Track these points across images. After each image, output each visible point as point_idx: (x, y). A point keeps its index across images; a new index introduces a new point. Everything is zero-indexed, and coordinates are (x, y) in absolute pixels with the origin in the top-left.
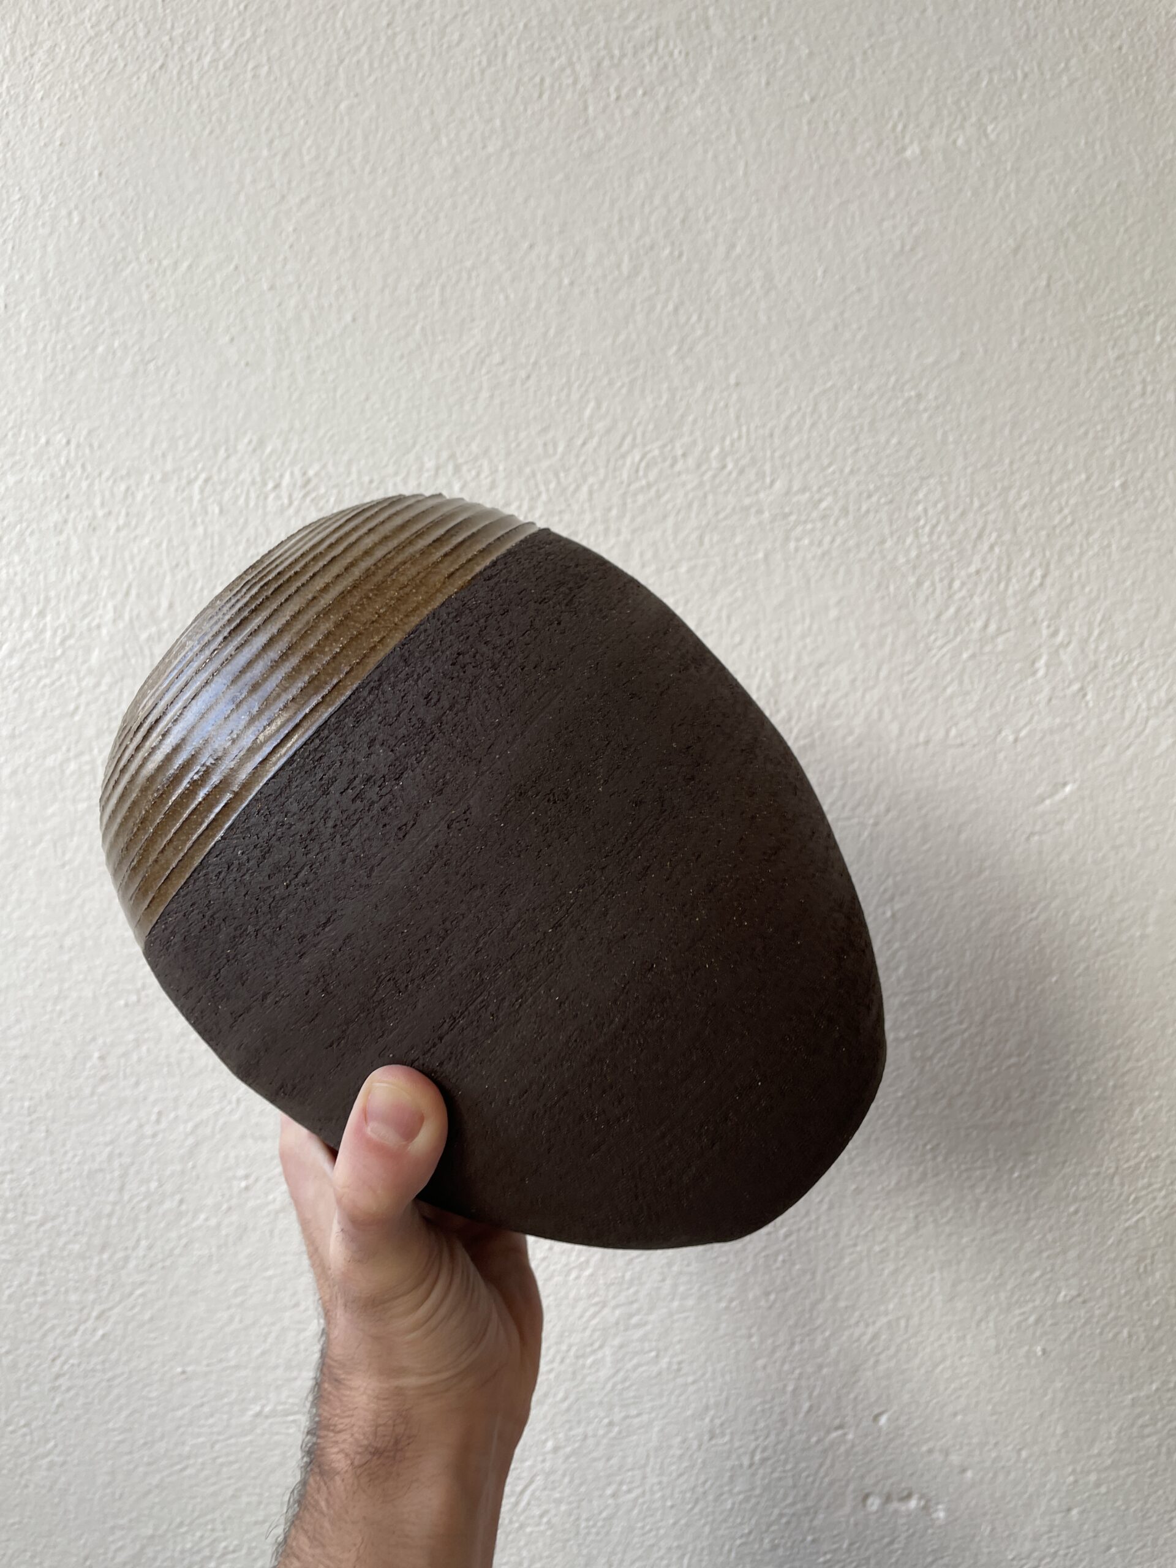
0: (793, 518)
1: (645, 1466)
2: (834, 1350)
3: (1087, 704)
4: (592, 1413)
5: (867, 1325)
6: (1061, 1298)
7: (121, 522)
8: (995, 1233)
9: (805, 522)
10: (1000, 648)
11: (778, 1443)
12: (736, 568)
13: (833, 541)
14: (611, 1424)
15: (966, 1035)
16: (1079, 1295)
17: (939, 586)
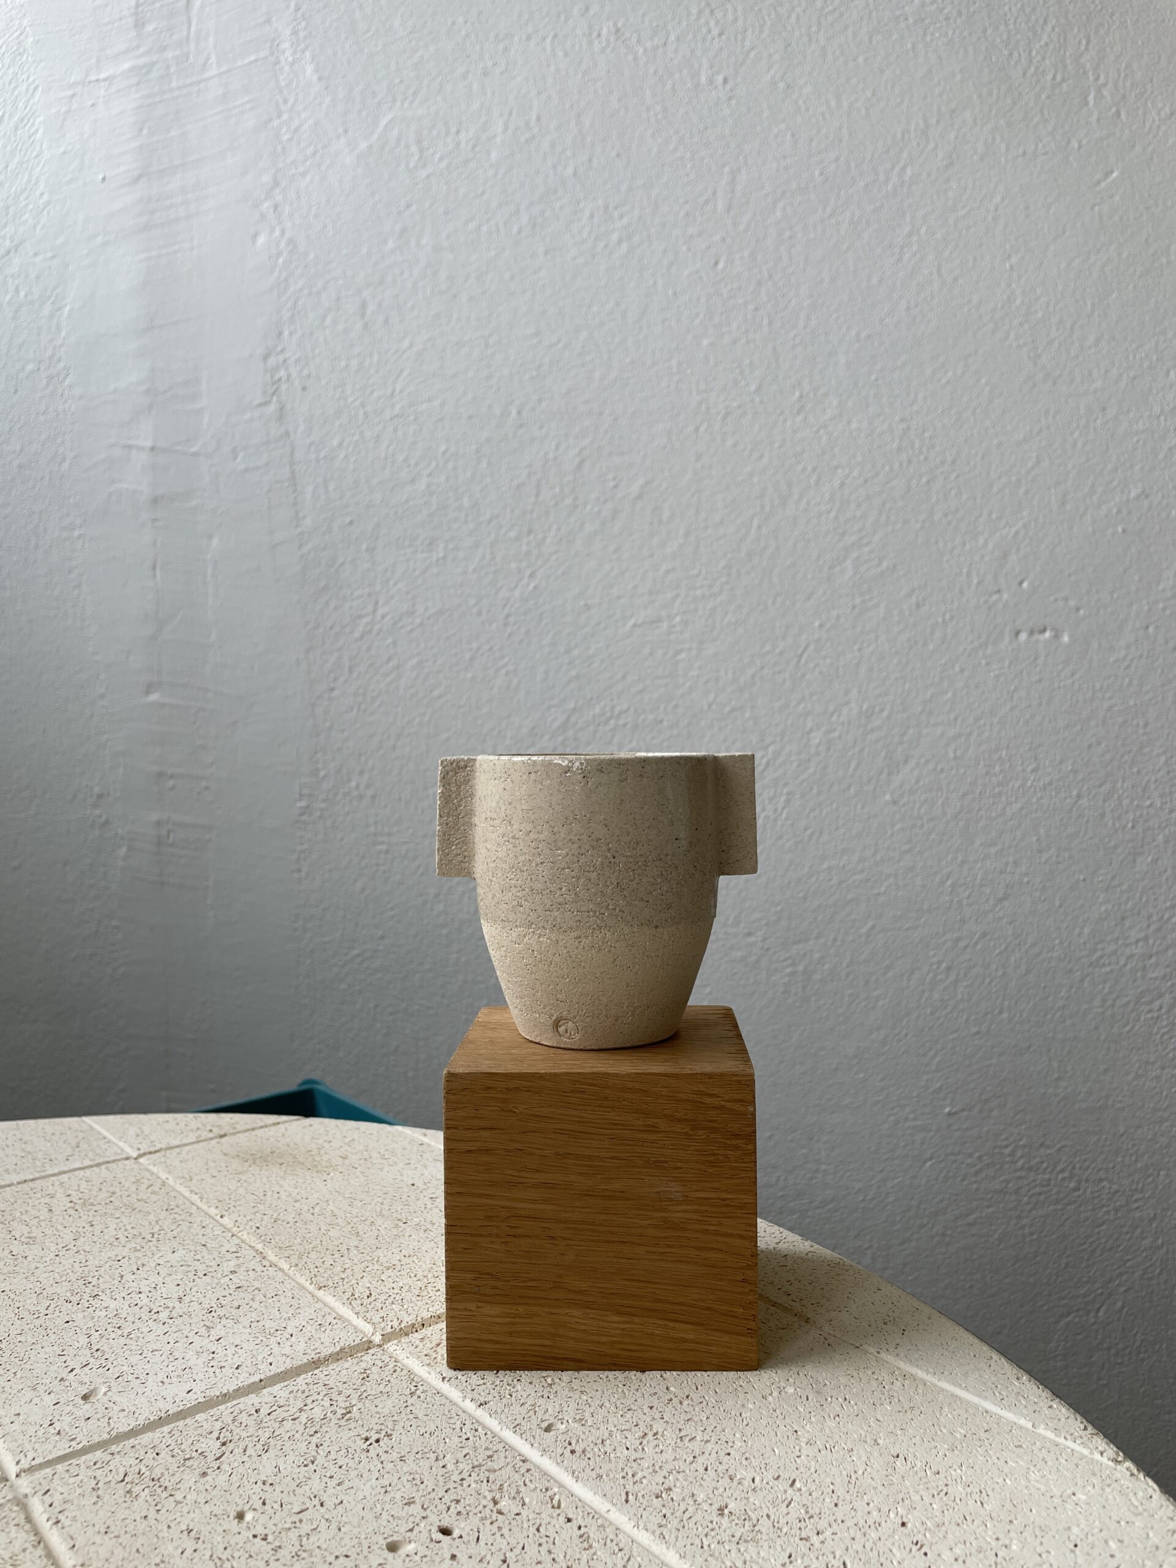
5: (1011, 528)
8: (1088, 460)
11: (959, 605)
13: (954, 33)
15: (1062, 339)
17: (1023, 55)
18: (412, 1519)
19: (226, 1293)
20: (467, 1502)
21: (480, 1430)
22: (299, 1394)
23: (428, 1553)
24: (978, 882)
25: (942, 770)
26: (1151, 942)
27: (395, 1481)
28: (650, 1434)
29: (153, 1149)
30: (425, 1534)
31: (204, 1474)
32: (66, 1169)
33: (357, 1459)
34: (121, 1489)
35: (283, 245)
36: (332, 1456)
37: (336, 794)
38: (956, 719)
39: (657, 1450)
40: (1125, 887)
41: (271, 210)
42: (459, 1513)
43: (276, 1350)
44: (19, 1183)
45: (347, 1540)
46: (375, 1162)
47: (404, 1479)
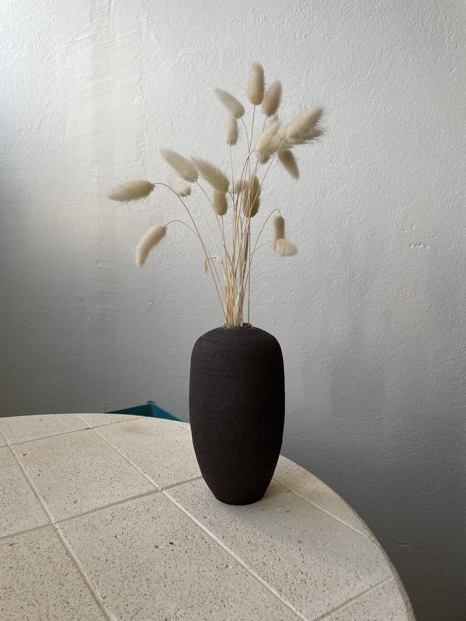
0: (383, 11)
1: (358, 243)
2: (401, 213)
3: (458, 48)
4: (344, 233)
5: (409, 206)
6: (456, 194)
7: (223, 34)
8: (440, 180)
9: (387, 12)
10: (436, 37)
11: (389, 235)
12: (370, 25)
13: (394, 15)
14: (349, 235)
15: (431, 134)
16: (460, 192)
17: (420, 23)
18: (163, 540)
19: (116, 473)
20: (179, 536)
21: (186, 516)
22: (135, 504)
23: (166, 549)
24: (392, 337)
25: (380, 295)
26: (456, 360)
27: (160, 529)
28: (234, 521)
29: (97, 426)
30: (166, 544)
31: (107, 525)
32: (70, 431)
33: (149, 523)
34: (84, 528)
35: (143, 101)
36: (143, 522)
37: (162, 300)
38: (386, 277)
39: (235, 525)
40: (447, 340)
41: (139, 89)
42: (176, 539)
43: (130, 491)
44: (56, 435)
45: (144, 544)
46: (166, 433)
47: (162, 529)
